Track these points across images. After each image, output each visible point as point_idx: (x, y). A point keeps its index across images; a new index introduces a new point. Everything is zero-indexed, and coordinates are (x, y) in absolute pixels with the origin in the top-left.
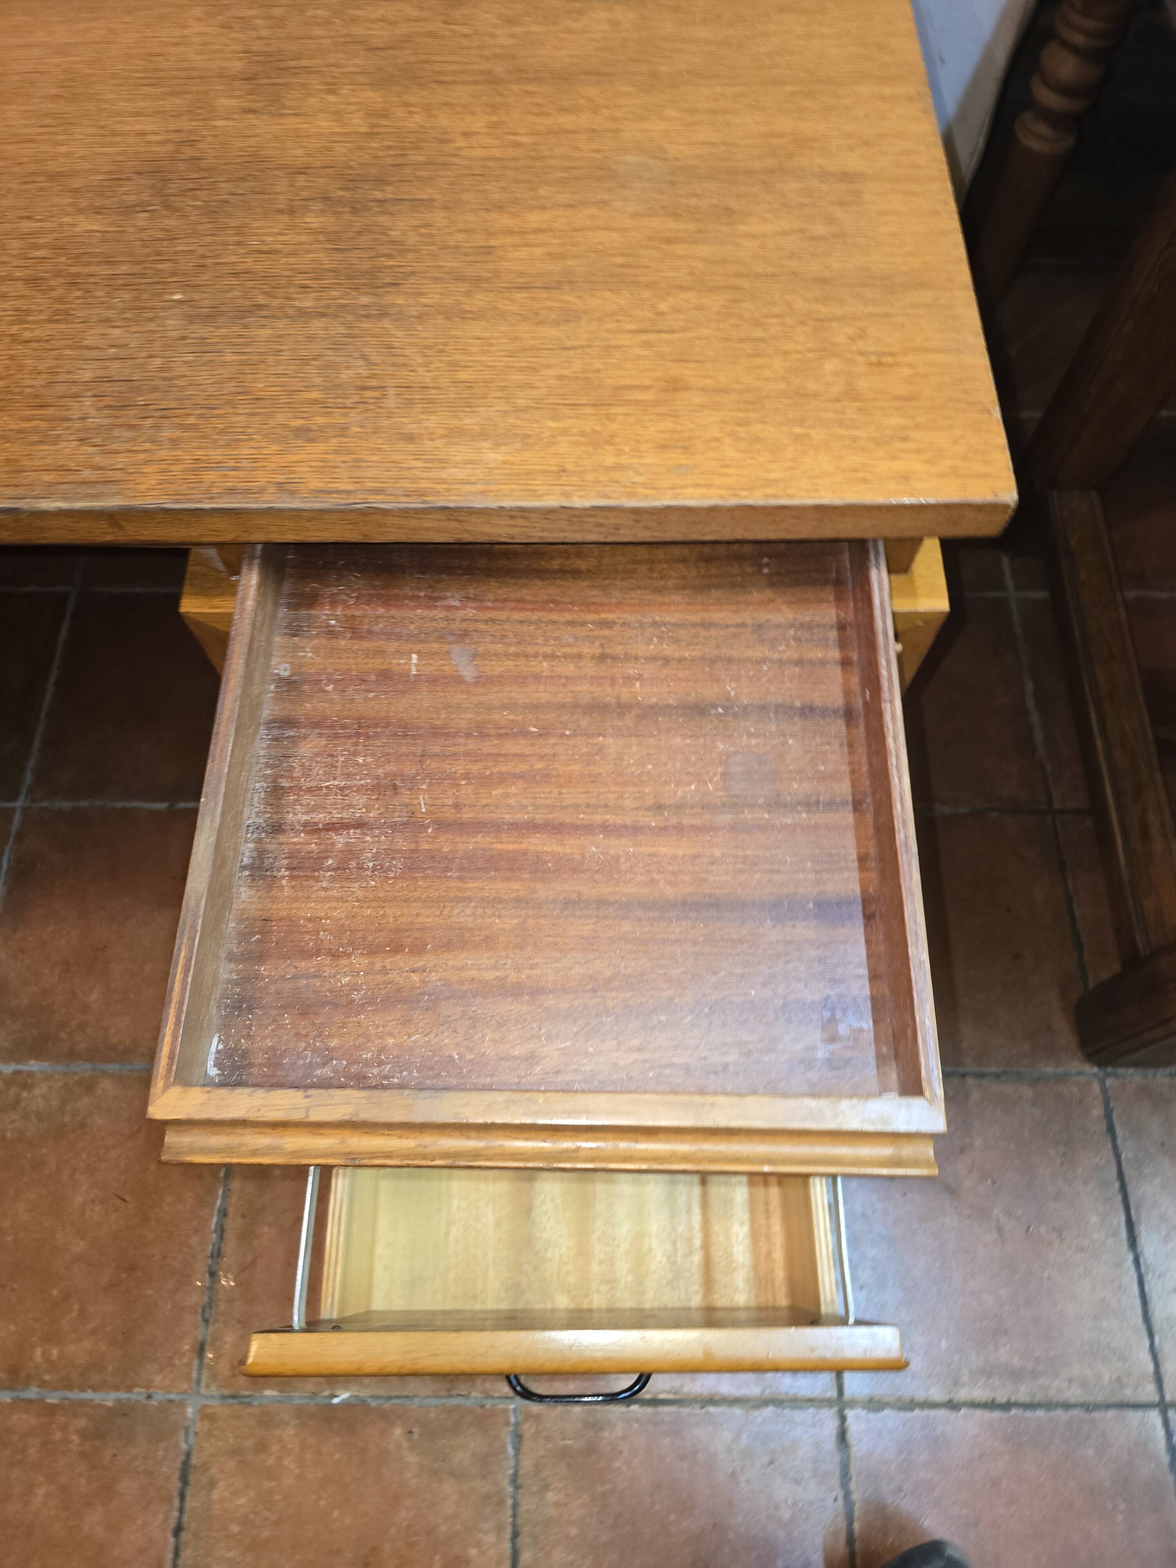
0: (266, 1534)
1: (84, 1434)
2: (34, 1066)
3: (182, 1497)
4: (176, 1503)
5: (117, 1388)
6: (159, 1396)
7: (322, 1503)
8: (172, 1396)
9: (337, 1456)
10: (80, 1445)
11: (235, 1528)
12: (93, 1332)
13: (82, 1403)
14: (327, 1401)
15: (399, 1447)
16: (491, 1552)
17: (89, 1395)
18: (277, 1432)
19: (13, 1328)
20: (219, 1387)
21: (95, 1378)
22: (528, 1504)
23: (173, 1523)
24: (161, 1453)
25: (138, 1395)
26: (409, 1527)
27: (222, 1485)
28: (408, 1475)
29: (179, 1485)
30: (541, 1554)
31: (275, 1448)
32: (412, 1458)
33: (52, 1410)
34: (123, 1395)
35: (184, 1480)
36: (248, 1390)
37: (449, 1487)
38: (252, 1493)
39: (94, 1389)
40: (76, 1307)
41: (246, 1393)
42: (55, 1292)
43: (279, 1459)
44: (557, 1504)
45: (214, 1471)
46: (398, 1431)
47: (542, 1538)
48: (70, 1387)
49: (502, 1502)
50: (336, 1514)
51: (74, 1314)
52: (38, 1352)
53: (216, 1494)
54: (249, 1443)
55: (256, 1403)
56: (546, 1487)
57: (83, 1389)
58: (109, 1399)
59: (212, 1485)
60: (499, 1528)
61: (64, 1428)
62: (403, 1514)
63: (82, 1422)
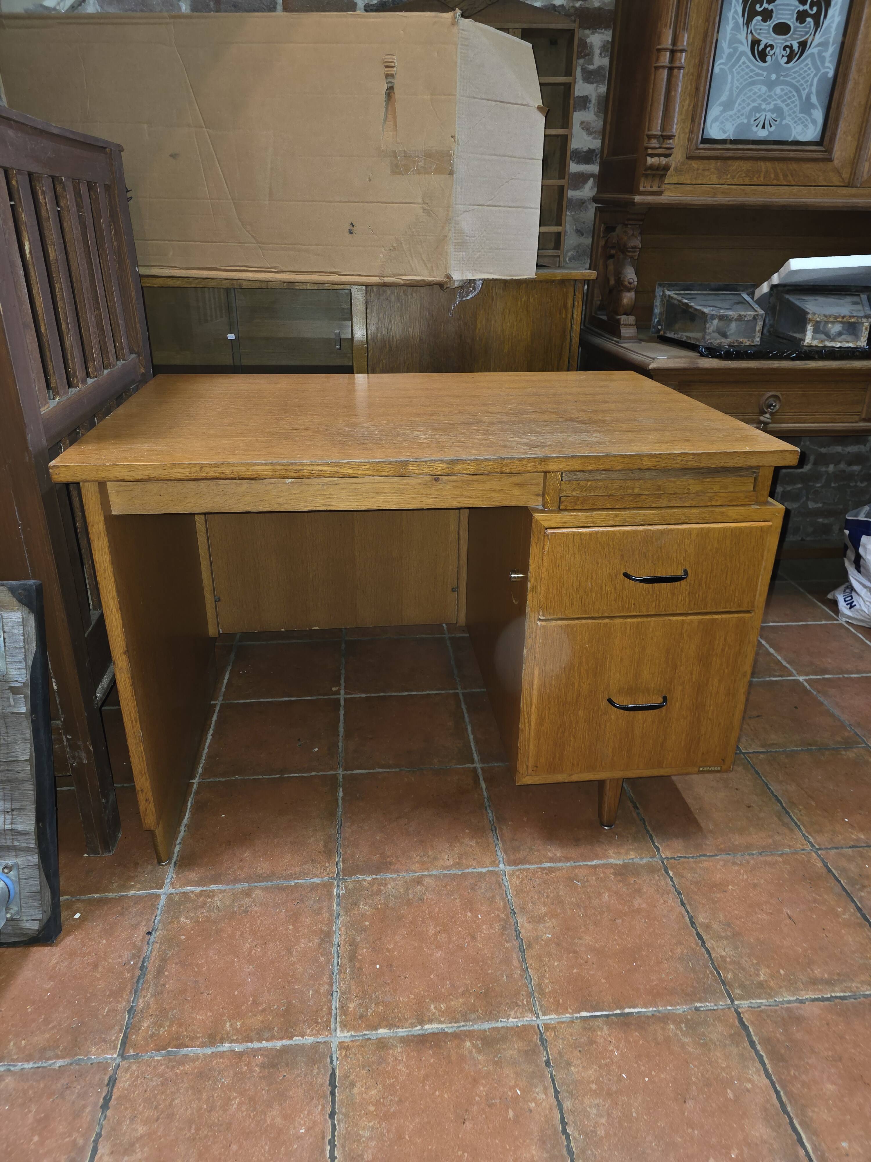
0: (393, 1109)
1: (262, 1066)
2: (213, 887)
3: (333, 1094)
4: (330, 1098)
5: (282, 1039)
6: (309, 1040)
7: (427, 1087)
8: (319, 1040)
9: (432, 1061)
10: (260, 1072)
11: (372, 1108)
12: (264, 1010)
13: (259, 1049)
14: (419, 1032)
15: (470, 1052)
16: (544, 1104)
17: (264, 1044)
18: (391, 1052)
19: (209, 1014)
20: (348, 1031)
21: (266, 1035)
22: (559, 1076)
23: (329, 1110)
24: (315, 1071)
25: (297, 1040)
26: (487, 1094)
27: (359, 1084)
28: (480, 1066)
29: (330, 1088)
30: (577, 1101)
31: (390, 1060)
32: (479, 1057)
33: (240, 1055)
34: (286, 1042)
35: (333, 1084)
36: (368, 1030)
37: (508, 1071)
38: (380, 1087)
39: (267, 1040)
40: (251, 999)
41: (367, 1032)
42: (236, 993)
43: (394, 1066)
44: (578, 1072)
45: (352, 1077)
46: (468, 1044)
47: (574, 1092)
48: (252, 1042)
49: (542, 1077)
50: (437, 1093)
51: (250, 1003)
52: (228, 1024)
53: (355, 1090)
54: (374, 1059)
55: (374, 1038)
56: (569, 1064)
57: (260, 1040)
58: (278, 1044)
59: (352, 1085)
60: (546, 1089)
61: (248, 1064)
62: (482, 1088)
63: (260, 1059)
